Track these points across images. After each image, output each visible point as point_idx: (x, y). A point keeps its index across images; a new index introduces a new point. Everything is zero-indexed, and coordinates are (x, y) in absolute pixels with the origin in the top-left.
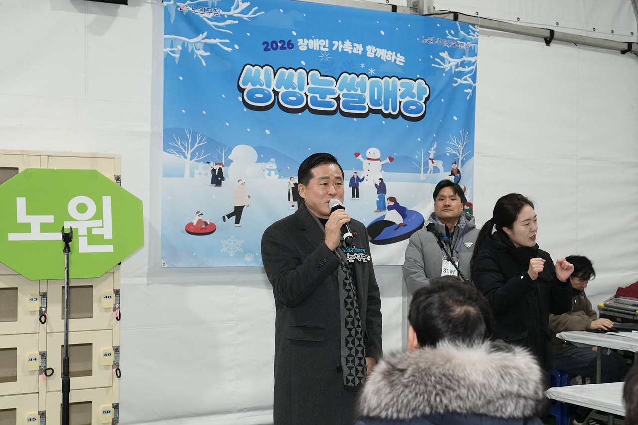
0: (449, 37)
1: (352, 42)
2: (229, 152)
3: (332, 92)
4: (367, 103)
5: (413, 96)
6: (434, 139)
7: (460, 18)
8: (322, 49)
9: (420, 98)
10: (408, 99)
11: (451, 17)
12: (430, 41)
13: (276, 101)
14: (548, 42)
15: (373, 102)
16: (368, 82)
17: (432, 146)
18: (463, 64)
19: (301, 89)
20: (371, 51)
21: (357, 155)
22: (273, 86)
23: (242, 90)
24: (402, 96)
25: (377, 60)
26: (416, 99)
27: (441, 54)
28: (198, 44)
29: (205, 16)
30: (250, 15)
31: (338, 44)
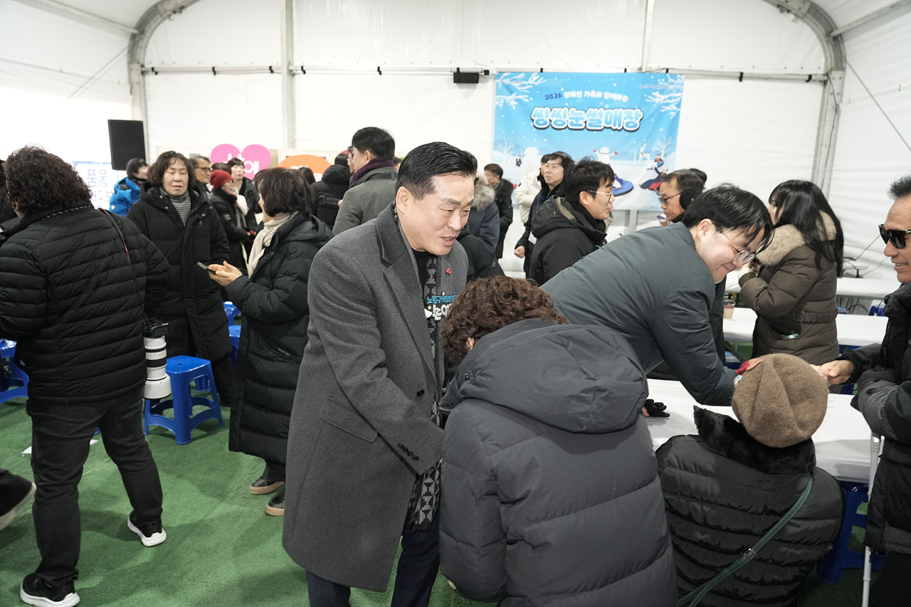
0: (661, 83)
1: (596, 91)
2: (524, 150)
3: (583, 119)
4: (603, 124)
5: (632, 118)
6: (644, 142)
7: (670, 71)
8: (578, 96)
9: (636, 119)
10: (628, 120)
11: (665, 71)
12: (646, 87)
13: (550, 125)
14: (741, 78)
15: (607, 123)
16: (604, 112)
17: (642, 145)
18: (670, 98)
19: (565, 117)
20: (607, 95)
21: (595, 151)
22: (550, 117)
23: (533, 120)
24: (625, 119)
25: (610, 101)
26: (634, 120)
27: (653, 94)
28: (511, 100)
29: (516, 85)
30: (539, 82)
31: (587, 94)
